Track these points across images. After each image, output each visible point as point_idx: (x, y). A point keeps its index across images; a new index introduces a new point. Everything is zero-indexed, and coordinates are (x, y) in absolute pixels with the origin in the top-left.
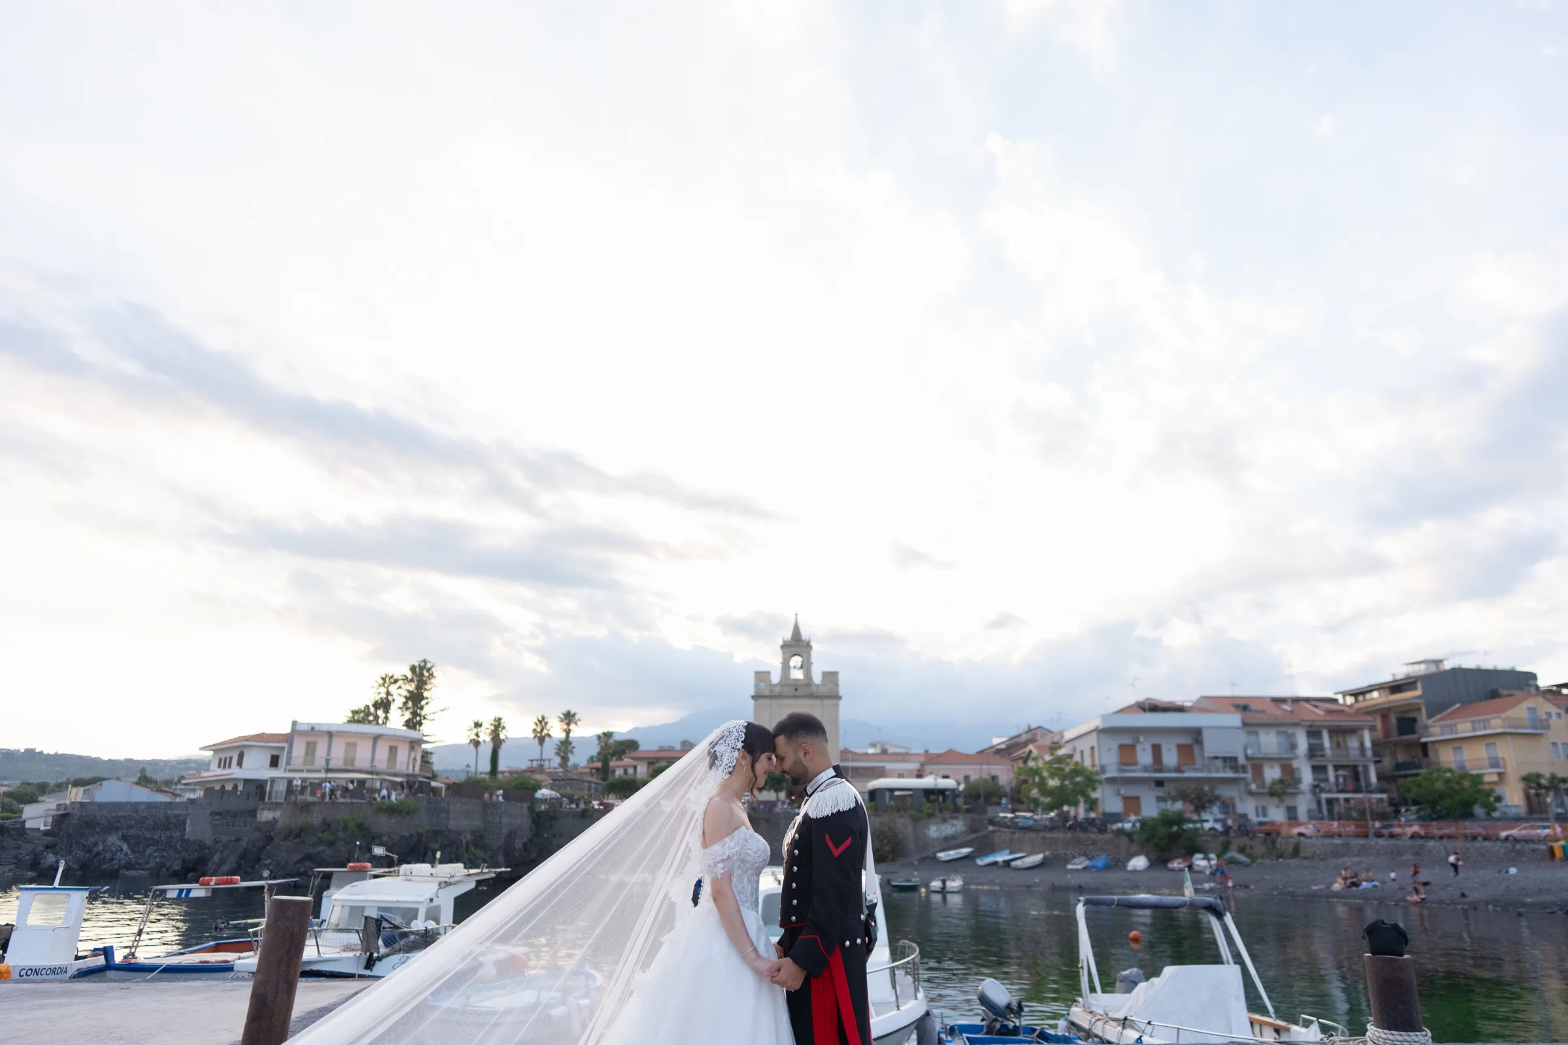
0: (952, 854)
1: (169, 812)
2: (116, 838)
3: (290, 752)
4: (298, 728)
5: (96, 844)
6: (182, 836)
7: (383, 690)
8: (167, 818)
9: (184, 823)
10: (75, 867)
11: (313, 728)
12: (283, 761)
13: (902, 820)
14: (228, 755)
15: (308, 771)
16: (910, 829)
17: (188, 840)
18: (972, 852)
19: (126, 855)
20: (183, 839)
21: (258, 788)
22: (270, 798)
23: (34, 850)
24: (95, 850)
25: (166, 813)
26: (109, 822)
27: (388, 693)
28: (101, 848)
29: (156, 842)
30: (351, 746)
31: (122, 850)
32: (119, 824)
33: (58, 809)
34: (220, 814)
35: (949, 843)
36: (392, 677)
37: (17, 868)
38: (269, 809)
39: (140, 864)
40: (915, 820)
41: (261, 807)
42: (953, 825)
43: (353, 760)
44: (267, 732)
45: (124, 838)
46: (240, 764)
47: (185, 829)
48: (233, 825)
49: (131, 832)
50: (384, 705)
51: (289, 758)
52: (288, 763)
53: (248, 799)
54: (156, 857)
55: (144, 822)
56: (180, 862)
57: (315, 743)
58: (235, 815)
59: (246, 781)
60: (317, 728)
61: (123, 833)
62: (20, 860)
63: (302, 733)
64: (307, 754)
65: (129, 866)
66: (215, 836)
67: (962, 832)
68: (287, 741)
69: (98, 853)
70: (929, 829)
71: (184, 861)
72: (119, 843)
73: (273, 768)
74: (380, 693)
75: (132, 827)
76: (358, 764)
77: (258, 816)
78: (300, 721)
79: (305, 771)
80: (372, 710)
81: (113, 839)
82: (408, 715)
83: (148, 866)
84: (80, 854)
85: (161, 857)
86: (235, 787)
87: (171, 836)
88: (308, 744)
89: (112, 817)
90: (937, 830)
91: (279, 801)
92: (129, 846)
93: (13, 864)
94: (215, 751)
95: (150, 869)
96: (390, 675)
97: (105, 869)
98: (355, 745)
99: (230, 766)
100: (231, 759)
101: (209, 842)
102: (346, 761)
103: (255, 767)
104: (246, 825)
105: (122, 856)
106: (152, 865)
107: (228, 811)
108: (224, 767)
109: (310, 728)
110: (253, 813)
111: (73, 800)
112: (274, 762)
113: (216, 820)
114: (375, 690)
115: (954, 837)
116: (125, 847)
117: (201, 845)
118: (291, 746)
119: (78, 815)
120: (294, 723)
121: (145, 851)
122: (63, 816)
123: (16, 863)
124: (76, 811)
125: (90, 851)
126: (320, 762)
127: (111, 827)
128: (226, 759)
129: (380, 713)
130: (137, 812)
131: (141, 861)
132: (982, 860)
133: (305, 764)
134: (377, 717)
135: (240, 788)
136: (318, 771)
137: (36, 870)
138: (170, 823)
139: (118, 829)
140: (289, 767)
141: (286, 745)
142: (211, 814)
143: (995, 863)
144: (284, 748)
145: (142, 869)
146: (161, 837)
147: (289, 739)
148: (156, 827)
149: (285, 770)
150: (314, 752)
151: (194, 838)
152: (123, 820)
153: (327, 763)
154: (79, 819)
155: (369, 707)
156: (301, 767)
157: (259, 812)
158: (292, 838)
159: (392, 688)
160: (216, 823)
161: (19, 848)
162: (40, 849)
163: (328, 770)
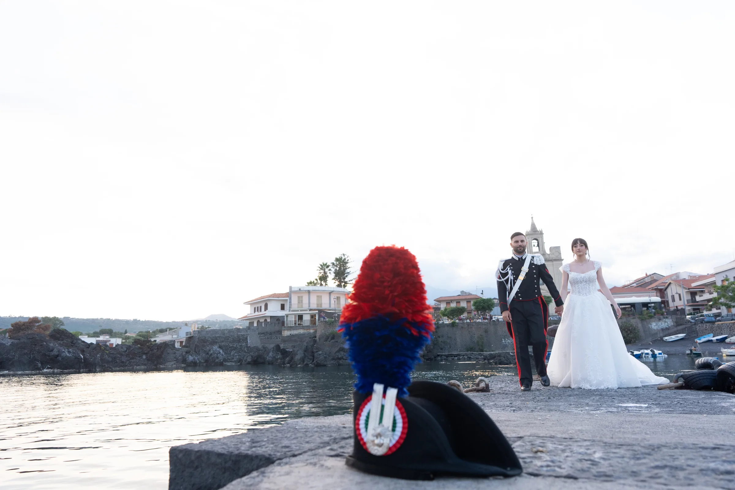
0: (673, 338)
1: (239, 334)
2: (217, 347)
3: (290, 302)
4: (293, 290)
5: (210, 350)
6: (247, 345)
7: (322, 271)
8: (238, 336)
9: (247, 338)
10: (202, 361)
11: (300, 289)
12: (287, 307)
13: (634, 320)
14: (259, 305)
15: (301, 311)
16: (640, 325)
17: (250, 347)
18: (685, 336)
19: (222, 355)
20: (247, 347)
21: (279, 321)
22: (286, 325)
23: (182, 354)
25: (237, 334)
26: (212, 339)
27: (325, 273)
28: (212, 352)
29: (235, 349)
30: (319, 297)
31: (220, 353)
32: (216, 341)
33: (187, 335)
34: (263, 333)
35: (667, 332)
36: (326, 264)
37: (177, 363)
38: (288, 330)
39: (229, 359)
40: (642, 320)
41: (283, 329)
42: (665, 322)
43: (321, 304)
44: (277, 293)
45: (220, 347)
46: (266, 309)
47: (247, 342)
48: (271, 339)
49: (223, 344)
50: (324, 278)
51: (290, 304)
52: (290, 307)
53: (275, 326)
54: (236, 356)
55: (228, 339)
56: (250, 357)
57: (302, 297)
58: (271, 334)
59: (271, 317)
60: (302, 289)
61: (219, 344)
62: (177, 359)
63: (295, 292)
64: (299, 303)
65: (225, 360)
66: (263, 345)
67: (674, 326)
68: (288, 297)
69: (211, 354)
70: (651, 325)
71: (252, 356)
72: (218, 349)
73: (282, 310)
74: (321, 273)
75: (223, 342)
76: (324, 306)
77: (283, 333)
78: (293, 286)
79: (299, 310)
80: (319, 281)
81: (215, 347)
82: (337, 283)
83: (233, 360)
84: (204, 355)
85: (239, 355)
86: (266, 320)
87: (241, 345)
88: (299, 297)
89: (213, 337)
90: (657, 325)
91: (291, 326)
92: (223, 351)
93: (175, 361)
94: (251, 304)
95: (235, 361)
96: (325, 263)
97: (217, 362)
98: (321, 297)
99: (261, 311)
100: (261, 307)
101: (260, 346)
102: (318, 305)
103: (274, 310)
104: (277, 338)
105: (221, 356)
106: (235, 359)
107: (267, 332)
108: (258, 311)
109: (298, 289)
110: (280, 332)
111: (193, 330)
112: (283, 307)
113: (261, 336)
114: (319, 271)
115: (667, 329)
116: (221, 351)
117: (258, 349)
118: (290, 299)
119: (198, 336)
120: (291, 288)
121: (230, 353)
122: (190, 338)
123: (176, 361)
124: (196, 335)
125: (208, 354)
126: (305, 306)
127: (214, 342)
128: (258, 308)
129: (323, 282)
130: (224, 334)
131: (230, 358)
132: (700, 340)
133: (298, 307)
134: (321, 285)
135: (269, 320)
136: (306, 310)
137: (185, 364)
138: (240, 339)
139: (216, 343)
140: (291, 309)
142: (259, 334)
143: (710, 341)
144: (287, 300)
145: (231, 362)
146: (237, 346)
147: (288, 295)
148: (234, 341)
149: (290, 311)
150: (302, 301)
151: (252, 346)
152: (218, 338)
153: (309, 306)
154: (198, 339)
155: (316, 280)
156: (297, 309)
157: (283, 331)
158: (329, 339)
159: (327, 270)
160: (262, 338)
161: (175, 353)
162: (184, 353)
163: (311, 310)
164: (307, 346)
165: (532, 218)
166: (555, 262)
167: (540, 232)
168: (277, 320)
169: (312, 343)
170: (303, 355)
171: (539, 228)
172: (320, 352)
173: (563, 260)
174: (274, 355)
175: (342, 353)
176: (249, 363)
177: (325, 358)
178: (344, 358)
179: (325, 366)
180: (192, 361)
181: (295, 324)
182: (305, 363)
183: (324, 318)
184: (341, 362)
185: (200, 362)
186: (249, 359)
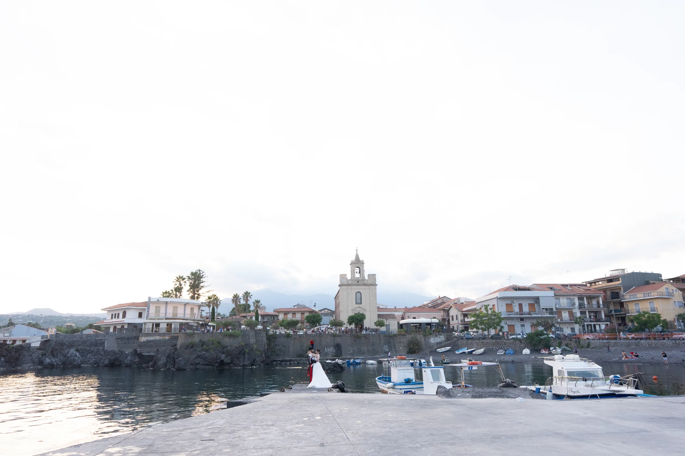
0: (443, 350)
1: (97, 338)
2: (74, 350)
3: (148, 311)
4: (152, 300)
5: (67, 353)
6: (104, 349)
7: (178, 283)
8: (96, 341)
9: (104, 343)
10: (60, 363)
11: (158, 300)
12: (144, 315)
13: (420, 336)
14: (117, 313)
15: (158, 319)
16: (423, 340)
17: (106, 350)
18: (451, 348)
19: (79, 358)
20: (104, 350)
21: (136, 328)
22: (144, 332)
23: (39, 356)
24: (68, 356)
25: (95, 339)
26: (69, 343)
27: (180, 285)
29: (92, 352)
30: (175, 308)
31: (76, 355)
32: (74, 344)
33: (42, 338)
34: (121, 339)
35: (440, 345)
36: (182, 277)
37: (34, 364)
38: (145, 336)
39: (85, 361)
40: (425, 336)
41: (141, 335)
42: (440, 338)
43: (177, 314)
44: (135, 302)
45: (77, 350)
46: (124, 316)
47: (105, 346)
48: (128, 343)
49: (80, 347)
50: (179, 290)
51: (148, 313)
52: (147, 316)
53: (132, 332)
54: (92, 358)
55: (86, 343)
57: (159, 307)
58: (128, 339)
59: (129, 324)
60: (160, 300)
61: (76, 348)
62: (34, 361)
63: (154, 303)
64: (156, 312)
65: (82, 362)
66: (119, 349)
67: (445, 340)
68: (146, 306)
70: (430, 339)
72: (75, 352)
73: (140, 318)
75: (80, 345)
76: (179, 316)
77: (140, 339)
78: (152, 297)
79: (156, 319)
80: (174, 292)
81: (72, 351)
82: (191, 294)
83: (89, 363)
84: (61, 357)
85: (95, 358)
86: (123, 327)
87: (98, 349)
88: (156, 307)
89: (71, 341)
90: (434, 340)
91: (149, 332)
92: (80, 354)
93: (31, 363)
94: (108, 311)
95: (91, 363)
97: (75, 364)
98: (177, 308)
99: (118, 317)
100: (119, 314)
101: (117, 350)
102: (173, 314)
103: (132, 318)
104: (134, 343)
105: (77, 358)
106: (91, 362)
107: (124, 337)
108: (115, 317)
109: (157, 301)
110: (137, 338)
112: (140, 315)
113: (119, 341)
114: (175, 283)
115: (440, 343)
116: (78, 354)
117: (114, 353)
118: (149, 308)
119: (55, 340)
120: (150, 298)
121: (87, 356)
122: (46, 341)
123: (32, 363)
124: (53, 339)
125: (65, 356)
126: (162, 315)
127: (71, 346)
128: (115, 315)
129: (177, 293)
130: (82, 338)
131: (86, 360)
132: (458, 352)
133: (156, 316)
134: (176, 295)
136: (163, 319)
137: (42, 365)
138: (98, 343)
139: (74, 346)
140: (149, 318)
141: (146, 308)
142: (116, 339)
143: (464, 353)
145: (87, 364)
146: (94, 349)
147: (147, 304)
148: (91, 345)
149: (147, 319)
150: (159, 310)
151: (109, 350)
152: (76, 342)
153: (166, 315)
154: (56, 342)
155: (172, 290)
156: (154, 318)
157: (140, 337)
158: (189, 348)
159: (182, 282)
160: (119, 342)
161: (31, 356)
162: (40, 356)
163: (167, 319)
164: (169, 354)
165: (357, 250)
166: (371, 287)
167: (361, 262)
168: (134, 327)
169: (173, 351)
170: (165, 360)
171: (361, 259)
172: (181, 359)
173: (377, 285)
174: (132, 359)
175: (199, 359)
176: (106, 366)
177: (185, 363)
178: (201, 363)
179: (184, 370)
180: (49, 363)
181: (152, 330)
182: (168, 367)
183: (185, 330)
184: (198, 367)
185: (57, 364)
186: (107, 362)
